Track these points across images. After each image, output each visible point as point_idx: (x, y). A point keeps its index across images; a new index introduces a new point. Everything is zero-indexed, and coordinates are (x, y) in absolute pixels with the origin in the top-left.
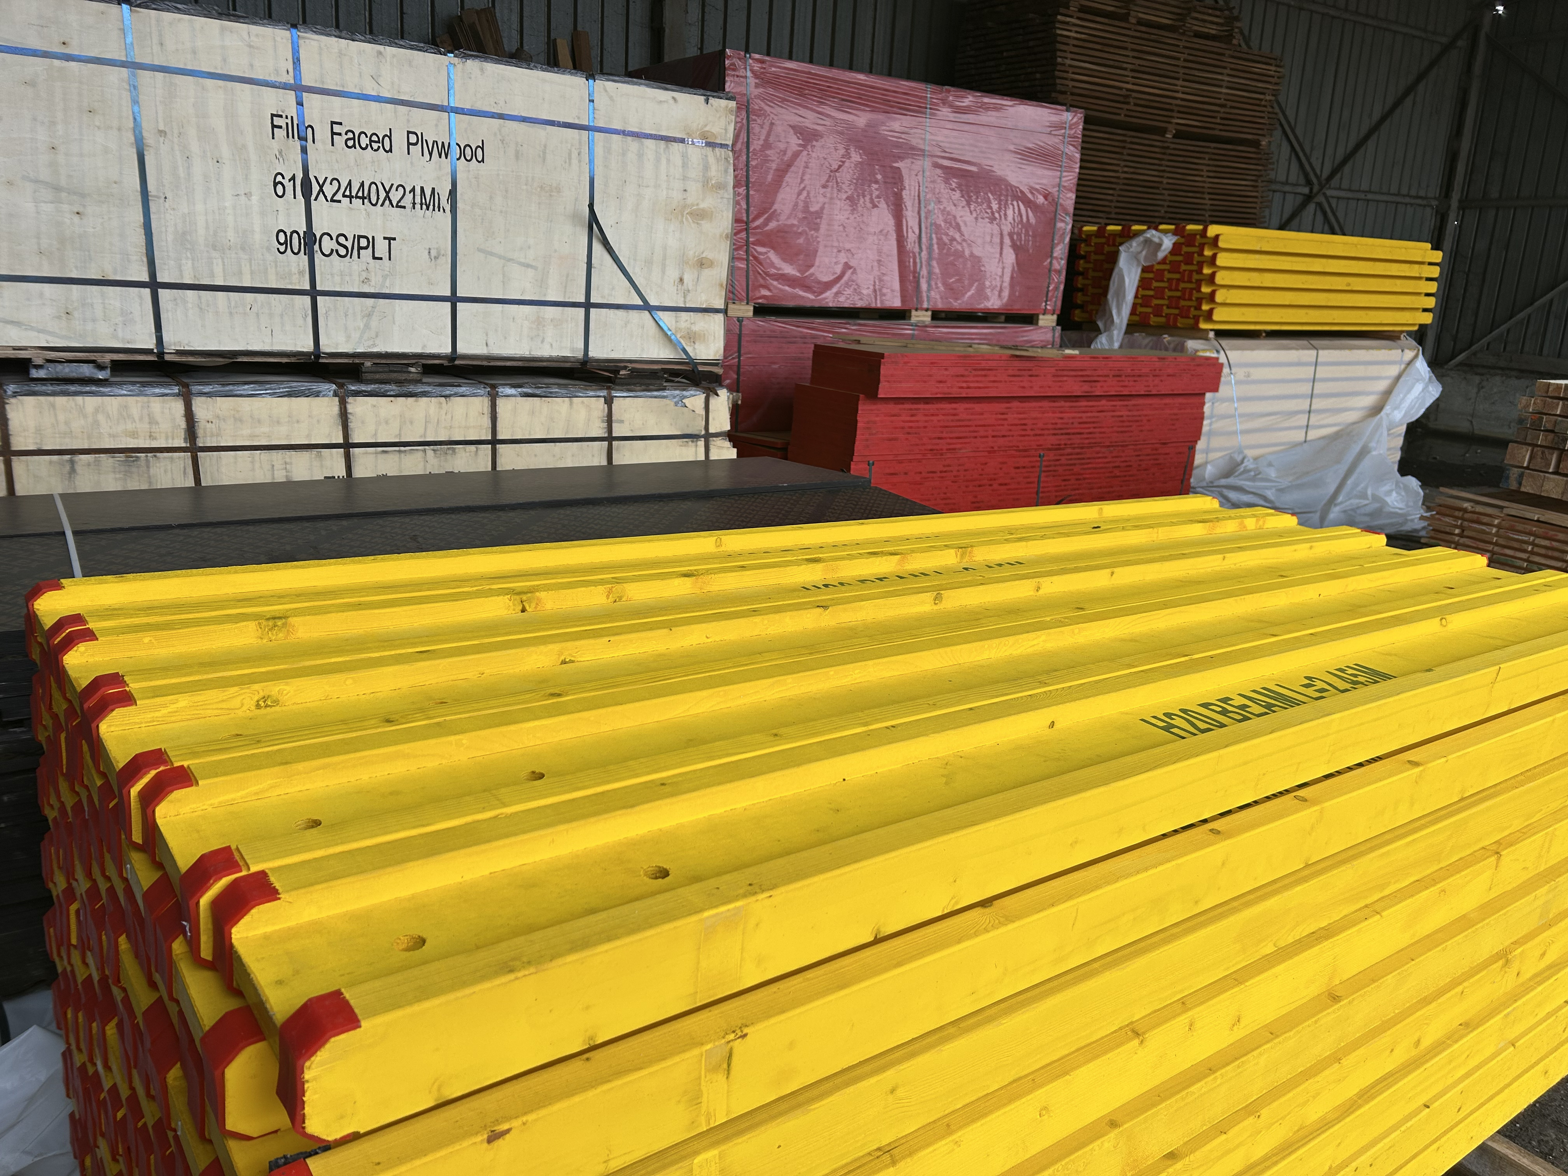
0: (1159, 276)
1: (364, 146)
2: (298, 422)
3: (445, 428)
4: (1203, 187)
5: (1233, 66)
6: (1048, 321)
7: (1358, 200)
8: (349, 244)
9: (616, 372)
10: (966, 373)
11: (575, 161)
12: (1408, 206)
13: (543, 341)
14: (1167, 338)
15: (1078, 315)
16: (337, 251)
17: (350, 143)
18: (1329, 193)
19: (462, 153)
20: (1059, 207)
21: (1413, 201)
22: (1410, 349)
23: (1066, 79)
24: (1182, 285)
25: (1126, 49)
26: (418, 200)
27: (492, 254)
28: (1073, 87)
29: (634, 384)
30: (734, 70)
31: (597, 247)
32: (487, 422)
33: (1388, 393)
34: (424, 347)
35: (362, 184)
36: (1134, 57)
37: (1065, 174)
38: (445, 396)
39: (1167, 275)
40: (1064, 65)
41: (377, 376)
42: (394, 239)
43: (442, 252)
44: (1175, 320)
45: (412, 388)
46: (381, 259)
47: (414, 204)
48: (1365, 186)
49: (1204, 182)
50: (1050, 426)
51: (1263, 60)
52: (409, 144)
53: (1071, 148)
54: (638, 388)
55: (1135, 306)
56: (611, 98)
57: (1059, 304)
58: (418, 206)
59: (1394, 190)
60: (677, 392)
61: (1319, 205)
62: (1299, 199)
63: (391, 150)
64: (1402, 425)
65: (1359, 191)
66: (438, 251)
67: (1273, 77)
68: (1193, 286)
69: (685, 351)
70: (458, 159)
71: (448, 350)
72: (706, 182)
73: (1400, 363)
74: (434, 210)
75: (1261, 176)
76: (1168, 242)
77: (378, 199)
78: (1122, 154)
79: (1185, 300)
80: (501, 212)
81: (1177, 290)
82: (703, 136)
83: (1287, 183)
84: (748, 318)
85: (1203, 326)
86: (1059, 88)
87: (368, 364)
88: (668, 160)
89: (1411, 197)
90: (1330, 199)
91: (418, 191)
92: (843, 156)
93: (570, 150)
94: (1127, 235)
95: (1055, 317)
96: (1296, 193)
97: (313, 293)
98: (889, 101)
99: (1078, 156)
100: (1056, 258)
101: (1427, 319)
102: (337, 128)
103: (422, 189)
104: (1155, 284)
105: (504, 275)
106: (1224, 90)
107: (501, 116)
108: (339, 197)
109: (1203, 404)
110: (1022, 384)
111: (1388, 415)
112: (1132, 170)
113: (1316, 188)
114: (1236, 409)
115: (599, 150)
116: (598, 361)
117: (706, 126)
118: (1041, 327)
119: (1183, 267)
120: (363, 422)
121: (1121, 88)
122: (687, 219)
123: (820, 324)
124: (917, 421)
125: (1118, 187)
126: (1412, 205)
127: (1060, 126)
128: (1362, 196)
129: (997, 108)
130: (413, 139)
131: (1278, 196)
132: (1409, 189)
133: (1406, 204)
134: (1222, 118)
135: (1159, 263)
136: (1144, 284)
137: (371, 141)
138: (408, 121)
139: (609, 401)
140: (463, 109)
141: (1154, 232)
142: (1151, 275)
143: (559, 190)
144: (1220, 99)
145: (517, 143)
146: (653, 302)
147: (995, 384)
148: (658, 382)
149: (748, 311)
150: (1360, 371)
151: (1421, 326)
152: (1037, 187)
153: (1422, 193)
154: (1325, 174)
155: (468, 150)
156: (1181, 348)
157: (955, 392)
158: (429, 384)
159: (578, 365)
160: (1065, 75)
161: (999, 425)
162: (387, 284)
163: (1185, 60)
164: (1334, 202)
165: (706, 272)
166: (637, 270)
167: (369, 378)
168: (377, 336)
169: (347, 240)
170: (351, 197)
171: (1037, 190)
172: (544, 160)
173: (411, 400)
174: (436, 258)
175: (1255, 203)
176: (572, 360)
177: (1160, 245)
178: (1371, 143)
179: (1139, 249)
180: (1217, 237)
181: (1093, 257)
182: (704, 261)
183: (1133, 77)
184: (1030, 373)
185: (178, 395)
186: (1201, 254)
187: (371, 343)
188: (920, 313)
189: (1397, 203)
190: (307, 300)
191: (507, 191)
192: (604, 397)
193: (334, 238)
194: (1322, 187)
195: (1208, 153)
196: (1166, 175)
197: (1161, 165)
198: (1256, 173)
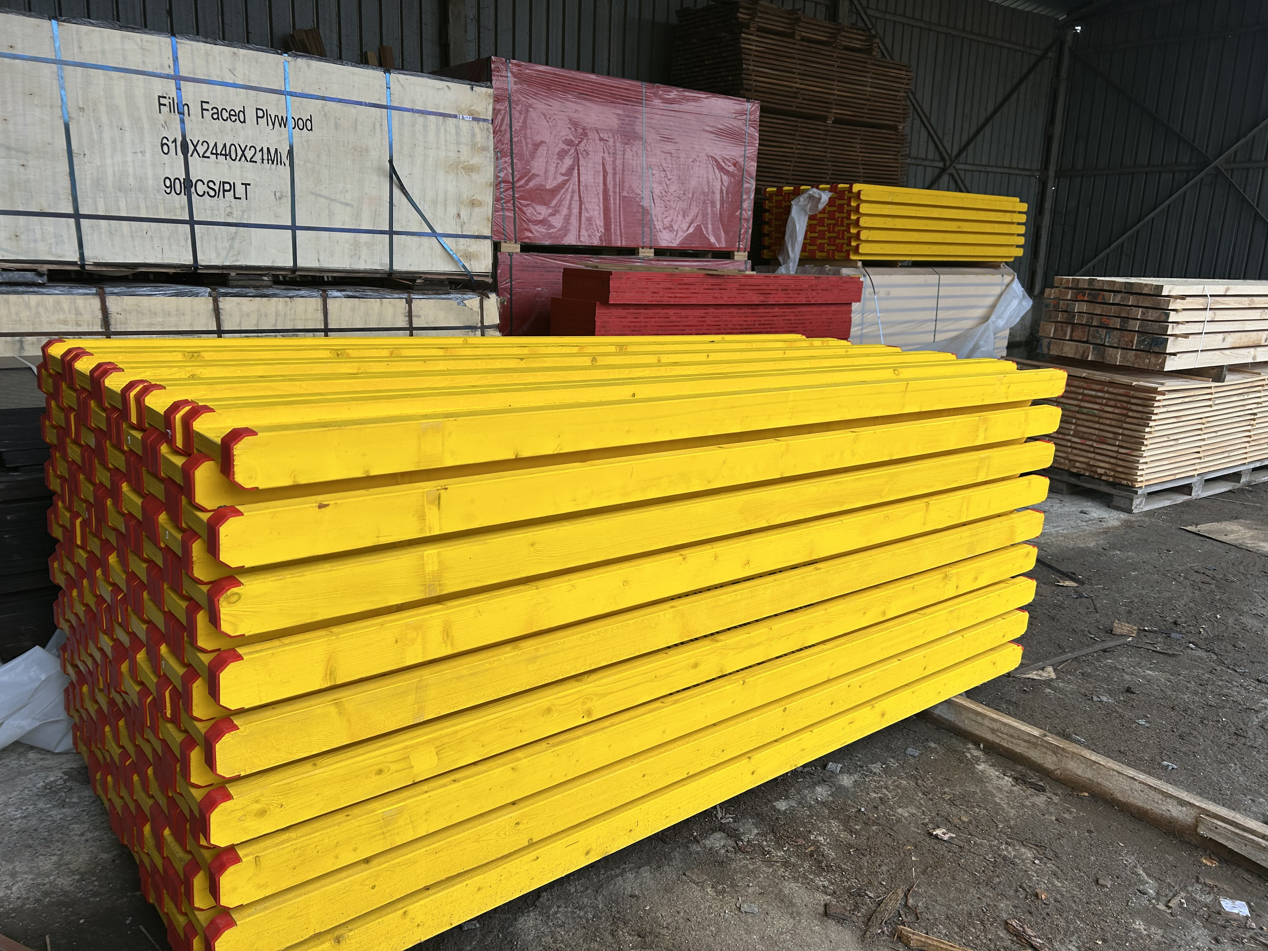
0: (821, 222)
1: (225, 118)
2: (183, 314)
3: (291, 320)
4: (857, 160)
5: (874, 71)
6: (741, 256)
7: (980, 172)
8: (216, 188)
9: (414, 281)
10: (673, 286)
11: (378, 131)
12: (1018, 177)
13: (359, 259)
14: (828, 267)
15: (766, 254)
16: (208, 193)
17: (215, 116)
18: (958, 166)
19: (296, 124)
20: (745, 173)
21: (1021, 172)
22: (1008, 274)
23: (750, 80)
24: (837, 228)
25: (794, 58)
26: (265, 157)
27: (321, 196)
28: (756, 86)
29: (427, 290)
30: (498, 71)
31: (397, 192)
32: (320, 316)
33: (993, 307)
34: (274, 261)
35: (225, 145)
36: (800, 64)
37: (748, 148)
38: (290, 297)
39: (827, 222)
40: (748, 70)
41: (240, 283)
42: (249, 184)
43: (284, 194)
44: (833, 255)
45: (265, 291)
46: (240, 198)
47: (263, 159)
48: (985, 162)
49: (858, 156)
50: (738, 327)
51: (897, 67)
52: (258, 117)
53: (752, 129)
54: (430, 292)
55: (804, 245)
56: (402, 86)
57: (749, 243)
58: (265, 161)
59: (1006, 164)
60: (459, 296)
61: (951, 175)
62: (937, 171)
63: (244, 122)
64: (1004, 330)
65: (981, 165)
66: (281, 192)
67: (906, 79)
68: (844, 228)
69: (464, 267)
70: (293, 128)
71: (291, 264)
72: (474, 145)
73: (1001, 284)
74: (277, 164)
75: (900, 151)
76: (825, 197)
77: (236, 156)
78: (795, 135)
79: (839, 239)
80: (326, 166)
81: (834, 232)
82: (470, 113)
83: (926, 159)
84: (517, 253)
85: (853, 257)
86: (745, 86)
87: (233, 274)
88: (446, 131)
89: (1019, 169)
90: (960, 172)
91: (265, 151)
92: (581, 135)
93: (374, 123)
94: (797, 193)
95: (746, 253)
96: (933, 167)
97: (192, 222)
98: (615, 94)
99: (757, 135)
100: (744, 210)
101: (1020, 252)
102: (205, 106)
103: (268, 149)
104: (818, 228)
105: (329, 212)
106: (869, 89)
107: (324, 98)
108: (208, 154)
109: (850, 311)
110: (715, 295)
111: (994, 322)
112: (803, 147)
113: (948, 163)
114: (879, 318)
115: (395, 123)
116: (400, 273)
117: (472, 106)
118: (736, 261)
119: (837, 215)
120: (231, 315)
121: (792, 87)
122: (461, 172)
123: (571, 258)
124: (640, 322)
125: (793, 160)
126: (1020, 175)
127: (743, 113)
128: (983, 169)
129: (695, 100)
130: (260, 114)
131: (920, 169)
132: (1018, 163)
133: (1016, 175)
134: (868, 109)
135: (820, 213)
136: (810, 228)
137: (230, 115)
138: (257, 101)
139: (409, 302)
140: (296, 93)
141: (815, 190)
142: (815, 222)
143: (367, 151)
144: (866, 95)
145: (335, 118)
146: (439, 230)
147: (695, 295)
148: (444, 288)
149: (516, 248)
150: (971, 290)
151: (1016, 258)
152: (728, 157)
153: (1028, 167)
154: (955, 152)
155: (300, 122)
156: (838, 273)
157: (666, 301)
158: (278, 289)
159: (385, 276)
160: (749, 77)
161: (700, 326)
162: (245, 217)
163: (838, 67)
164: (962, 173)
165: (477, 210)
166: (426, 207)
167: (234, 284)
168: (239, 254)
169: (215, 184)
170: (217, 154)
171: (727, 160)
172: (356, 129)
173: (265, 299)
174: (280, 198)
175: (897, 171)
176: (381, 272)
177: (820, 199)
178: (988, 129)
179: (805, 203)
180: (859, 192)
181: (775, 210)
182: (475, 202)
183: (801, 79)
184: (720, 287)
185: (96, 294)
186: (849, 205)
187: (234, 258)
188: (645, 250)
189: (1010, 174)
190: (188, 227)
191: (329, 151)
192: (406, 298)
193: (206, 183)
194: (952, 162)
195: (859, 135)
196: (829, 151)
197: (825, 144)
198: (896, 149)
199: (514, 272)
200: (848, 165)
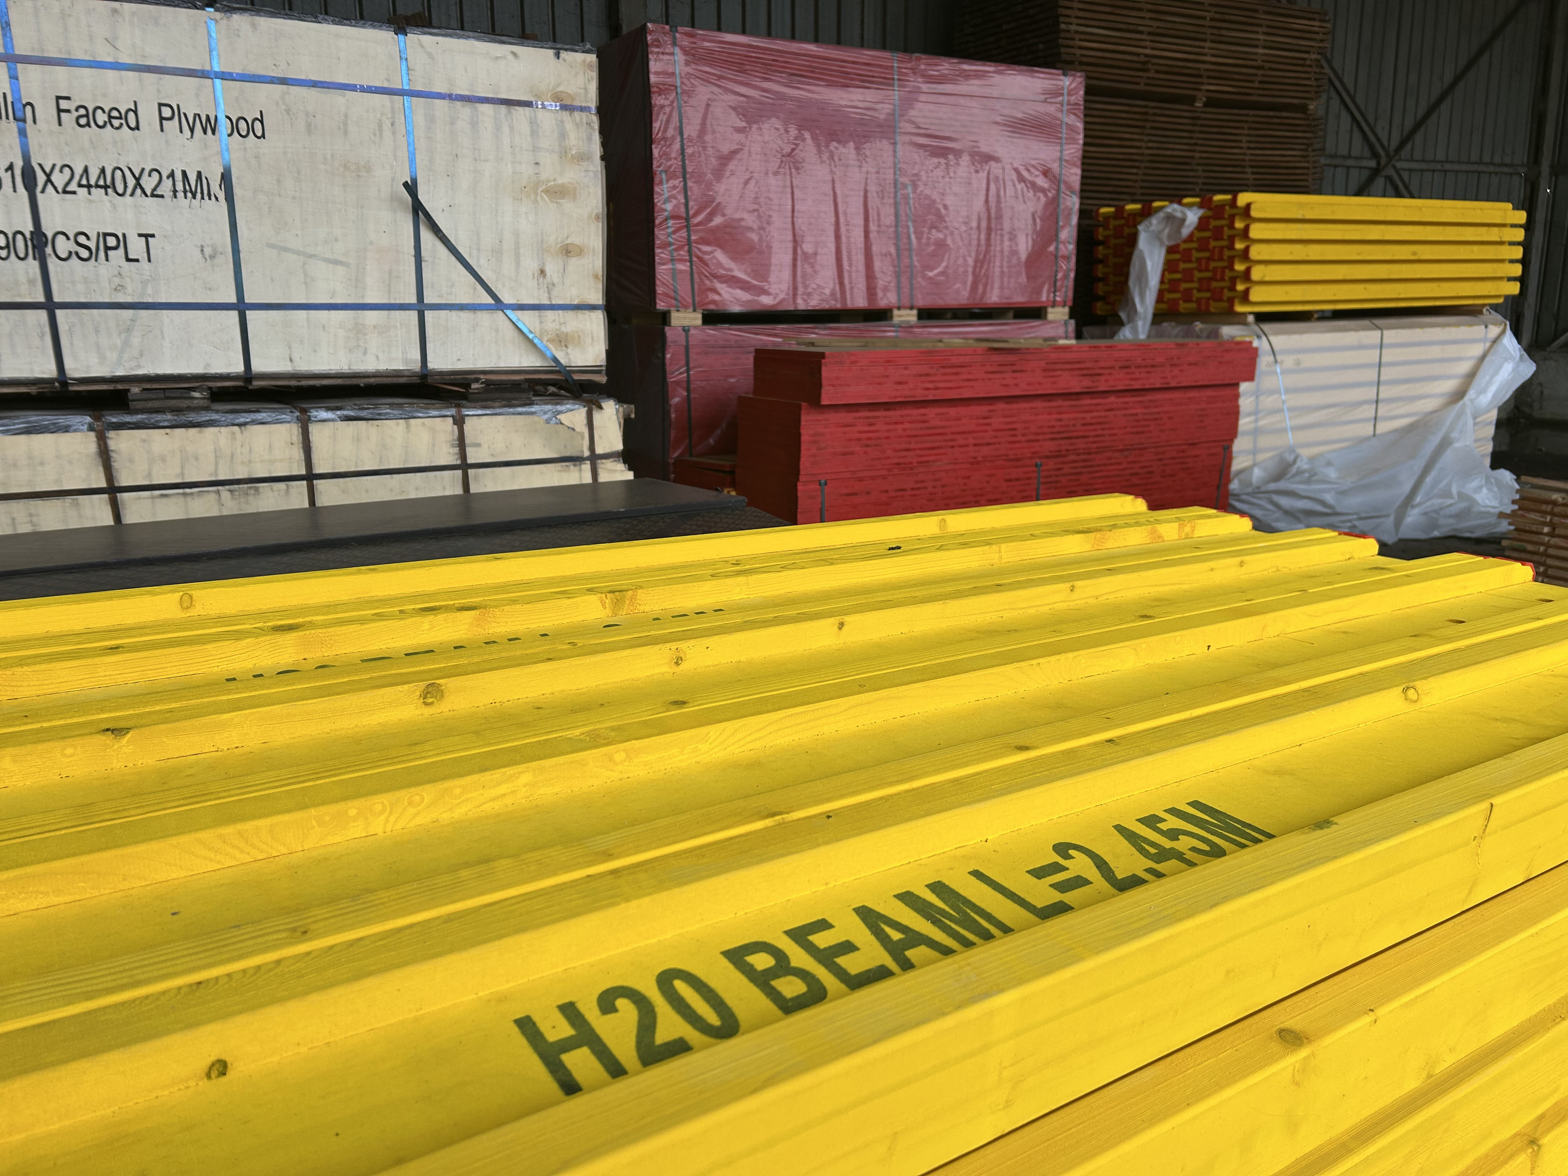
0: (1186, 256)
1: (101, 123)
2: (42, 464)
3: (243, 463)
4: (1244, 160)
5: (1268, 23)
6: (1059, 314)
7: (1434, 171)
8: (92, 245)
9: (467, 385)
10: (932, 371)
11: (387, 134)
12: (1493, 176)
13: (365, 353)
14: (1198, 326)
15: (1100, 308)
16: (77, 254)
17: (83, 121)
18: (1399, 165)
19: (234, 128)
20: (1062, 186)
21: (1498, 169)
22: (1495, 324)
23: (1072, 47)
24: (1213, 264)
25: (1141, 10)
26: (180, 186)
27: (286, 250)
28: (1082, 55)
29: (493, 400)
30: (658, 46)
31: (426, 235)
32: (298, 454)
33: (1471, 376)
34: (207, 365)
35: (103, 171)
36: (1150, 19)
37: (1065, 147)
38: (240, 425)
39: (1195, 255)
40: (1069, 31)
41: (150, 404)
42: (153, 236)
43: (220, 250)
44: (1207, 304)
45: (193, 417)
46: (137, 260)
47: (175, 192)
48: (1440, 156)
49: (1244, 154)
50: (1047, 430)
51: (1305, 15)
52: (162, 119)
53: (1073, 117)
54: (497, 404)
55: (1161, 293)
56: (430, 55)
57: (1070, 294)
58: (180, 195)
59: (1474, 157)
60: (549, 407)
61: (1389, 179)
62: (1365, 174)
63: (137, 128)
64: (1488, 411)
65: (1435, 161)
66: (214, 248)
67: (1318, 33)
68: (1225, 264)
69: (555, 360)
70: (229, 135)
71: (240, 368)
72: (564, 152)
73: (1484, 340)
74: (203, 198)
75: (1311, 144)
76: (1192, 217)
77: (126, 187)
78: (1144, 127)
79: (1216, 280)
80: (294, 198)
81: (1207, 270)
82: (557, 97)
83: (1349, 157)
84: (696, 327)
85: (1240, 308)
86: (1064, 57)
87: (135, 390)
88: (512, 128)
89: (1494, 165)
90: (1402, 173)
91: (179, 176)
92: (796, 138)
93: (380, 121)
94: (1147, 213)
95: (1066, 310)
96: (1360, 168)
97: (50, 306)
98: (848, 73)
99: (1080, 125)
100: (1063, 243)
101: (1514, 289)
102: (64, 104)
103: (184, 173)
104: (1182, 266)
105: (306, 275)
106: (1261, 51)
107: (283, 81)
108: (73, 187)
109: (1237, 396)
110: (1004, 382)
111: (1472, 401)
112: (1155, 145)
113: (1384, 160)
114: (1284, 402)
115: (419, 119)
116: (441, 373)
117: (559, 85)
118: (1051, 322)
119: (1213, 243)
120: (131, 461)
121: (1138, 55)
122: (542, 197)
123: (782, 329)
124: (877, 431)
125: (1142, 165)
126: (1496, 173)
127: (1057, 93)
128: (1439, 167)
129: (979, 75)
130: (167, 113)
131: (1340, 172)
132: (1492, 157)
133: (1490, 173)
134: (1260, 82)
135: (1185, 241)
136: (1169, 266)
137: (110, 117)
138: (159, 91)
139: (459, 422)
140: (231, 74)
141: (1175, 206)
142: (1177, 256)
143: (368, 169)
144: (1256, 60)
145: (307, 114)
146: (507, 298)
147: (971, 383)
148: (524, 395)
149: (695, 319)
150: (1435, 352)
151: (1507, 297)
152: (1033, 162)
153: (1507, 160)
154: (1394, 143)
155: (242, 125)
156: (1216, 334)
157: (920, 394)
158: (217, 411)
159: (416, 380)
160: (1070, 43)
161: (982, 431)
162: (149, 291)
163: (1212, 19)
164: (1405, 175)
165: (573, 261)
166: (483, 261)
167: (138, 407)
168: (141, 355)
169: (88, 238)
170: (89, 186)
171: (1033, 166)
172: (346, 132)
173: (193, 431)
174: (212, 257)
175: (1307, 174)
176: (407, 373)
177: (1183, 220)
178: (1445, 108)
179: (1161, 227)
180: (1248, 206)
181: (1113, 241)
182: (570, 248)
183: (1151, 41)
184: (1014, 368)
186: (1231, 226)
187: (133, 364)
188: (903, 312)
189: (1479, 172)
190: (43, 315)
191: (299, 173)
192: (452, 416)
193: (72, 237)
194: (1390, 158)
195: (1246, 122)
196: (1199, 148)
197: (1191, 138)
198: (1305, 141)
199: (692, 356)
200: (1229, 169)
